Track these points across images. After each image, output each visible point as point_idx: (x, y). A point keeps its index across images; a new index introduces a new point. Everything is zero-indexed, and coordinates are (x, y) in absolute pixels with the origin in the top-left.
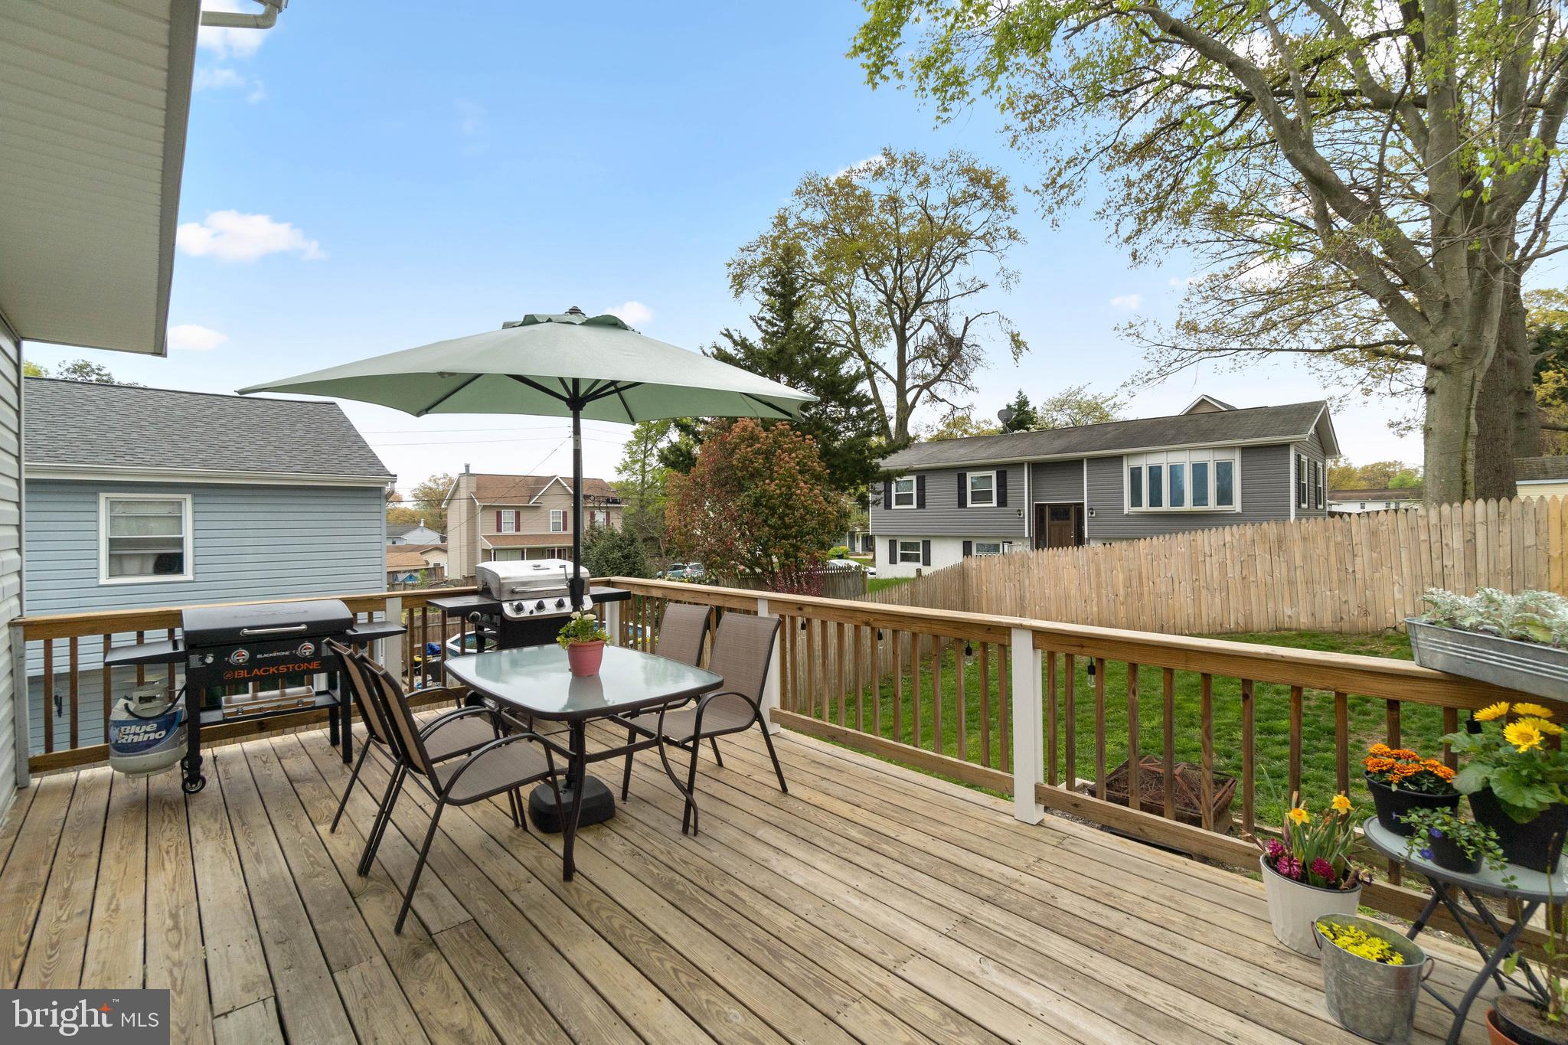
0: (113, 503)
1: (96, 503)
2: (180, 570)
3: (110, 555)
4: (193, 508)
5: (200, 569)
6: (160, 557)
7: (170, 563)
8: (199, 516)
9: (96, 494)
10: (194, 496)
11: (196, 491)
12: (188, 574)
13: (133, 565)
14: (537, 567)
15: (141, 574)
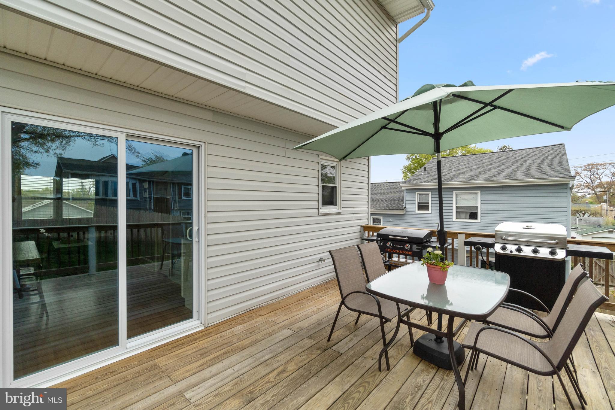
0: (457, 194)
1: (452, 194)
2: (476, 218)
3: (456, 212)
4: (481, 196)
5: (483, 218)
6: (471, 213)
7: (473, 215)
8: (483, 199)
9: (452, 192)
10: (481, 191)
11: (482, 189)
12: (479, 220)
13: (463, 215)
14: (528, 227)
15: (466, 218)
